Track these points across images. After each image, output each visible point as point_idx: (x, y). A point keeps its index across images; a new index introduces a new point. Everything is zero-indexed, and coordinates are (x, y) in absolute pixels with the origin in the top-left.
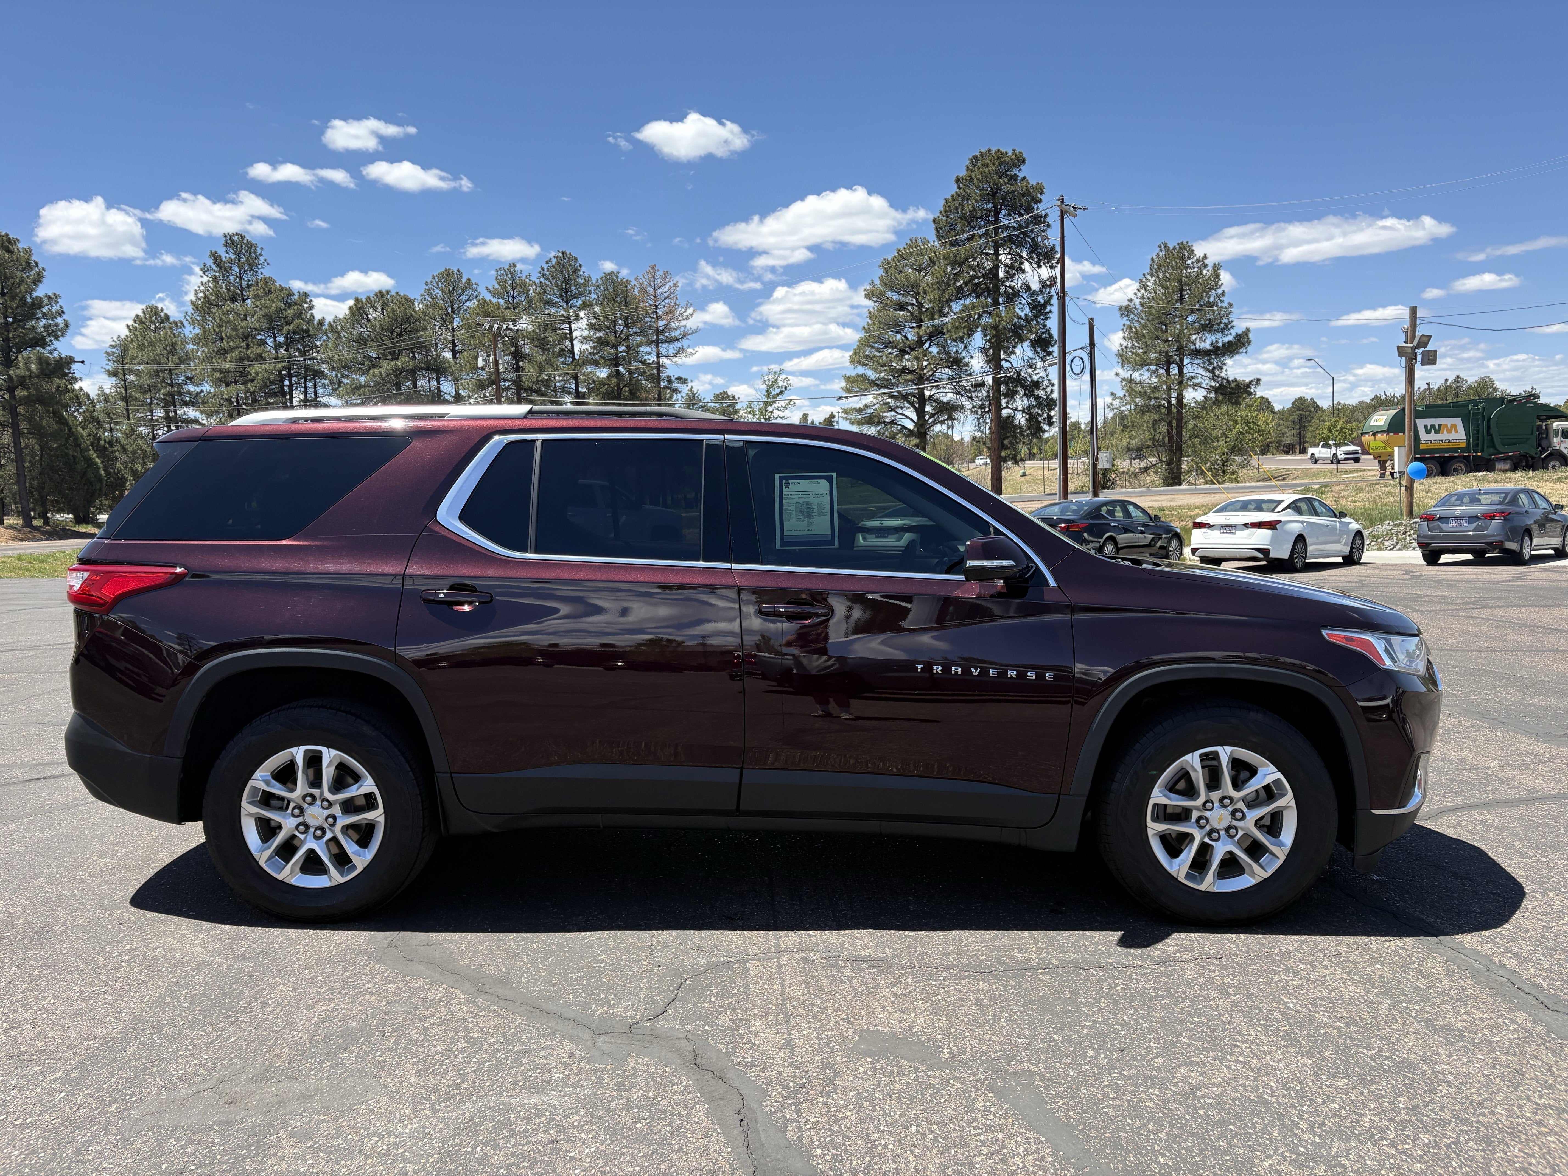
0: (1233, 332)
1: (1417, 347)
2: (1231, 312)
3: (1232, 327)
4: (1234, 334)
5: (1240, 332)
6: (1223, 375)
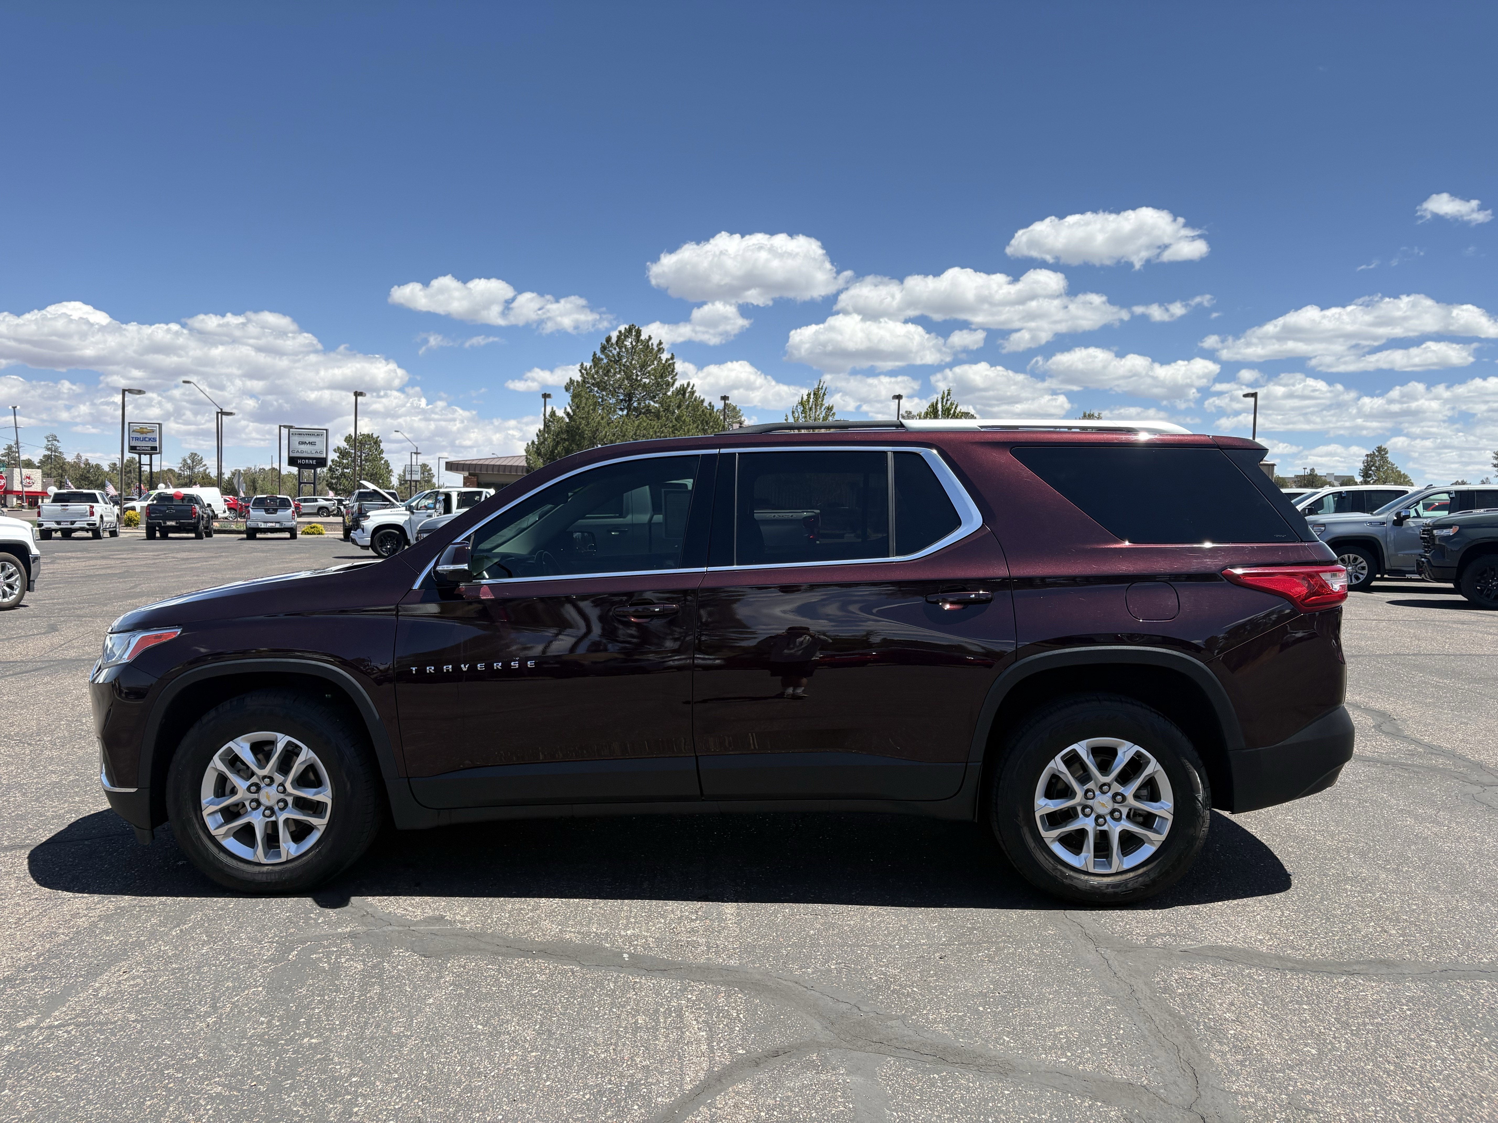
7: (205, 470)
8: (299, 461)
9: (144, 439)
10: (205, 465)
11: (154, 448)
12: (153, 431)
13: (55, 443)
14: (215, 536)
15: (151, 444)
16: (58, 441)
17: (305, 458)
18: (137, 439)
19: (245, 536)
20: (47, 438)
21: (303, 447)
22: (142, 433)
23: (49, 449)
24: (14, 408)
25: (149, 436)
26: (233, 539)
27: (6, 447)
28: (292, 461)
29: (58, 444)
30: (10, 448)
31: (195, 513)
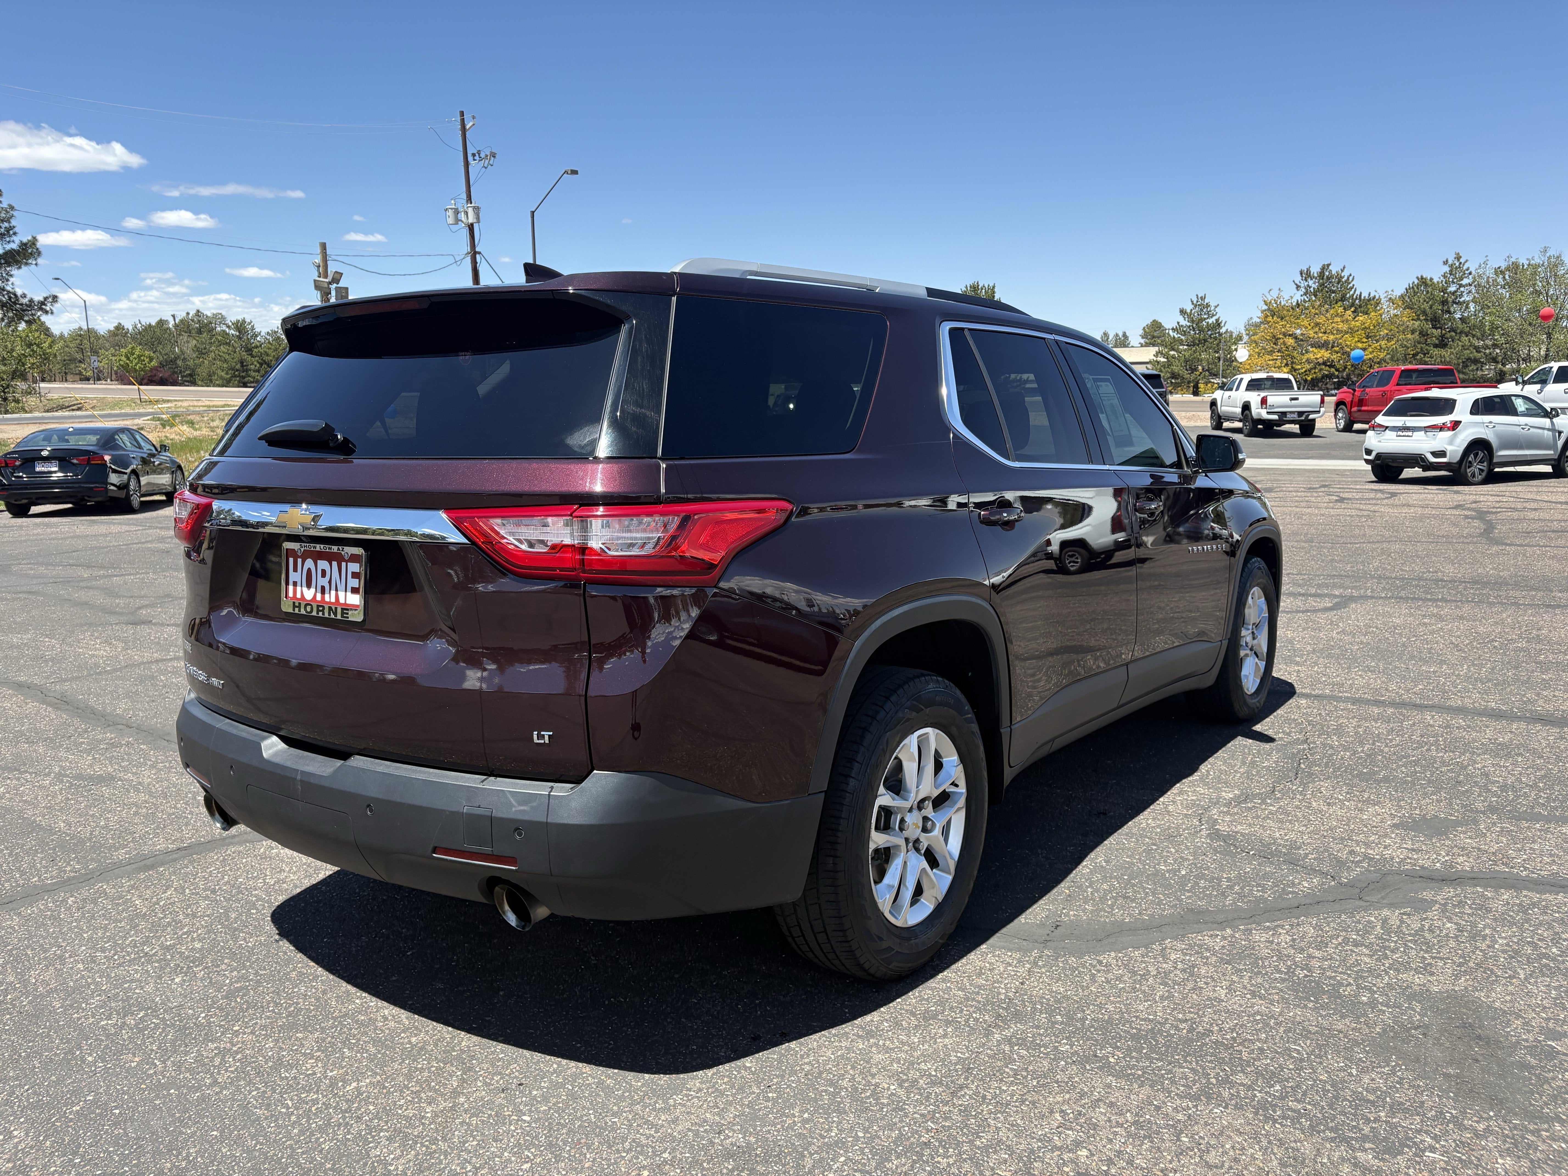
0: (17, 240)
1: (330, 283)
2: (13, 216)
3: (15, 234)
4: (17, 242)
5: (25, 240)
6: (9, 288)
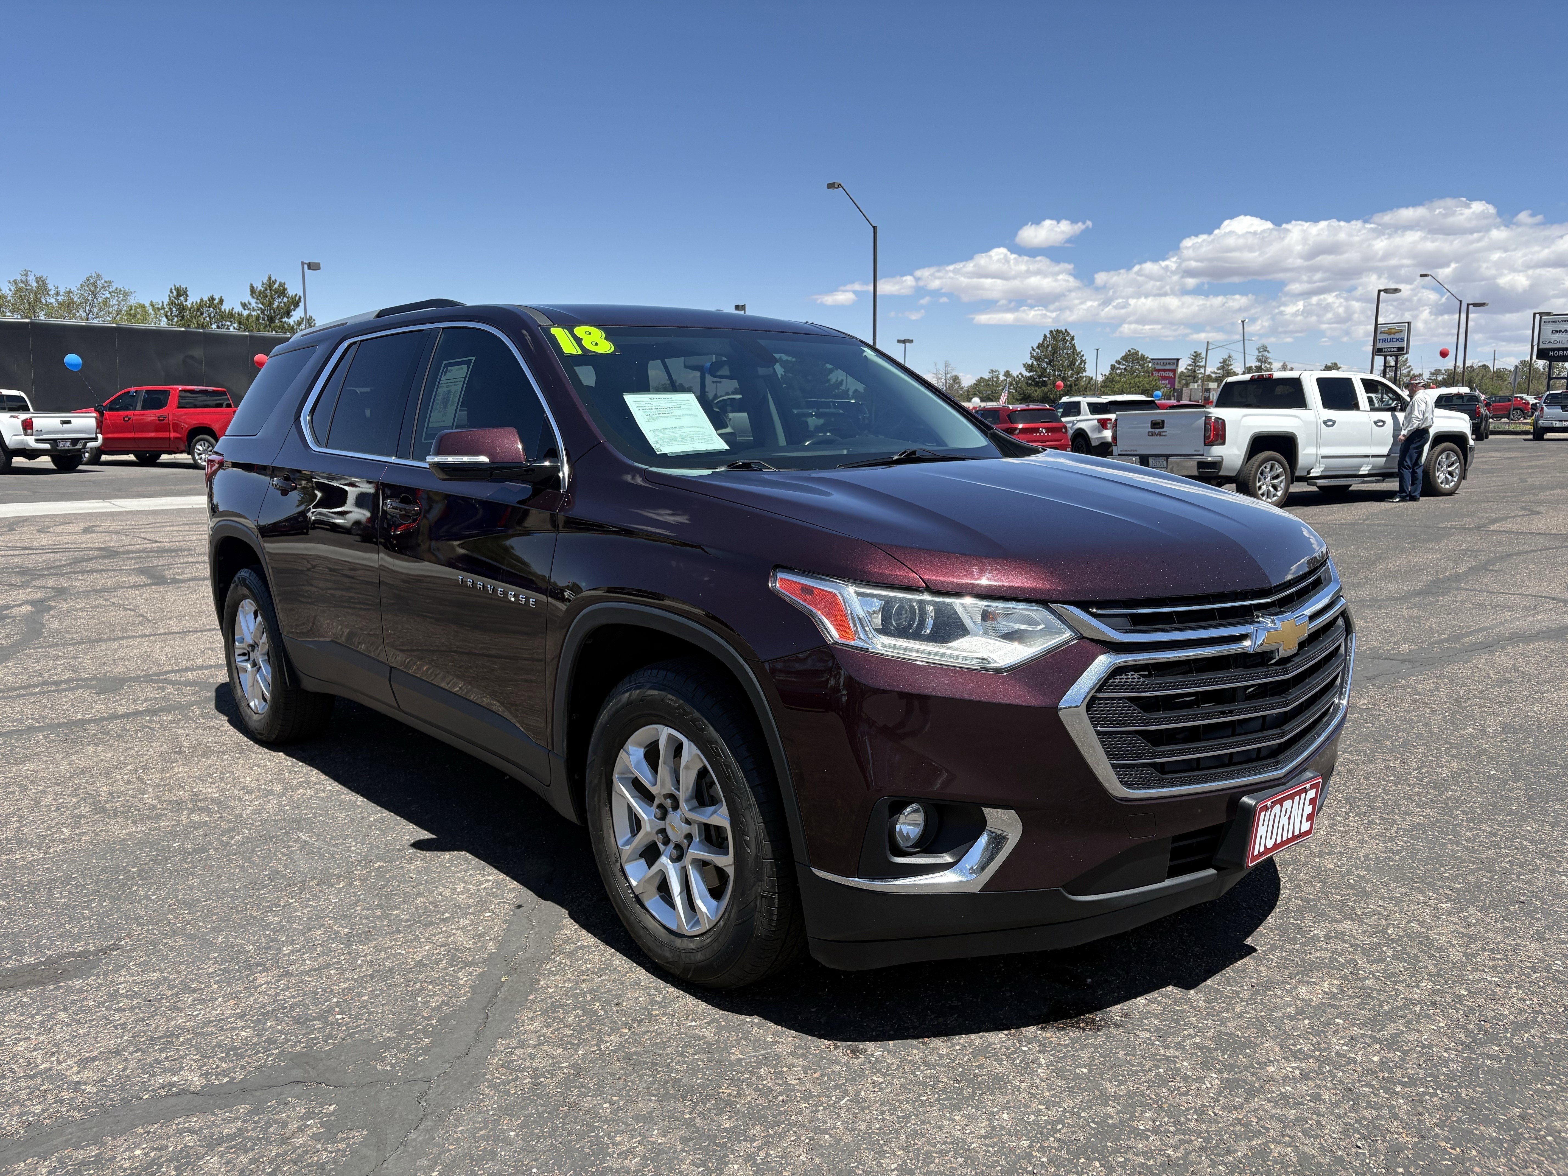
7: (1409, 372)
8: (1551, 353)
9: (1391, 340)
10: (1410, 366)
11: (1401, 349)
12: (1401, 331)
13: (1266, 353)
14: (1490, 437)
15: (1398, 345)
16: (1268, 352)
17: (1559, 349)
18: (1384, 340)
19: (1531, 437)
20: (1258, 349)
21: (1557, 336)
22: (1390, 334)
23: (1259, 360)
24: (1243, 322)
25: (1397, 336)
26: (1516, 440)
27: (1221, 360)
28: (1542, 354)
29: (1268, 355)
30: (1224, 361)
31: (1479, 413)
